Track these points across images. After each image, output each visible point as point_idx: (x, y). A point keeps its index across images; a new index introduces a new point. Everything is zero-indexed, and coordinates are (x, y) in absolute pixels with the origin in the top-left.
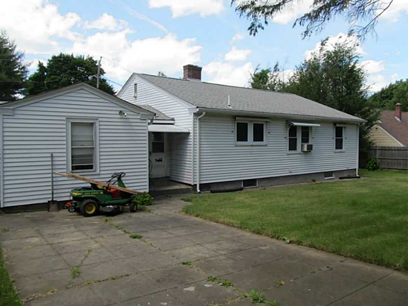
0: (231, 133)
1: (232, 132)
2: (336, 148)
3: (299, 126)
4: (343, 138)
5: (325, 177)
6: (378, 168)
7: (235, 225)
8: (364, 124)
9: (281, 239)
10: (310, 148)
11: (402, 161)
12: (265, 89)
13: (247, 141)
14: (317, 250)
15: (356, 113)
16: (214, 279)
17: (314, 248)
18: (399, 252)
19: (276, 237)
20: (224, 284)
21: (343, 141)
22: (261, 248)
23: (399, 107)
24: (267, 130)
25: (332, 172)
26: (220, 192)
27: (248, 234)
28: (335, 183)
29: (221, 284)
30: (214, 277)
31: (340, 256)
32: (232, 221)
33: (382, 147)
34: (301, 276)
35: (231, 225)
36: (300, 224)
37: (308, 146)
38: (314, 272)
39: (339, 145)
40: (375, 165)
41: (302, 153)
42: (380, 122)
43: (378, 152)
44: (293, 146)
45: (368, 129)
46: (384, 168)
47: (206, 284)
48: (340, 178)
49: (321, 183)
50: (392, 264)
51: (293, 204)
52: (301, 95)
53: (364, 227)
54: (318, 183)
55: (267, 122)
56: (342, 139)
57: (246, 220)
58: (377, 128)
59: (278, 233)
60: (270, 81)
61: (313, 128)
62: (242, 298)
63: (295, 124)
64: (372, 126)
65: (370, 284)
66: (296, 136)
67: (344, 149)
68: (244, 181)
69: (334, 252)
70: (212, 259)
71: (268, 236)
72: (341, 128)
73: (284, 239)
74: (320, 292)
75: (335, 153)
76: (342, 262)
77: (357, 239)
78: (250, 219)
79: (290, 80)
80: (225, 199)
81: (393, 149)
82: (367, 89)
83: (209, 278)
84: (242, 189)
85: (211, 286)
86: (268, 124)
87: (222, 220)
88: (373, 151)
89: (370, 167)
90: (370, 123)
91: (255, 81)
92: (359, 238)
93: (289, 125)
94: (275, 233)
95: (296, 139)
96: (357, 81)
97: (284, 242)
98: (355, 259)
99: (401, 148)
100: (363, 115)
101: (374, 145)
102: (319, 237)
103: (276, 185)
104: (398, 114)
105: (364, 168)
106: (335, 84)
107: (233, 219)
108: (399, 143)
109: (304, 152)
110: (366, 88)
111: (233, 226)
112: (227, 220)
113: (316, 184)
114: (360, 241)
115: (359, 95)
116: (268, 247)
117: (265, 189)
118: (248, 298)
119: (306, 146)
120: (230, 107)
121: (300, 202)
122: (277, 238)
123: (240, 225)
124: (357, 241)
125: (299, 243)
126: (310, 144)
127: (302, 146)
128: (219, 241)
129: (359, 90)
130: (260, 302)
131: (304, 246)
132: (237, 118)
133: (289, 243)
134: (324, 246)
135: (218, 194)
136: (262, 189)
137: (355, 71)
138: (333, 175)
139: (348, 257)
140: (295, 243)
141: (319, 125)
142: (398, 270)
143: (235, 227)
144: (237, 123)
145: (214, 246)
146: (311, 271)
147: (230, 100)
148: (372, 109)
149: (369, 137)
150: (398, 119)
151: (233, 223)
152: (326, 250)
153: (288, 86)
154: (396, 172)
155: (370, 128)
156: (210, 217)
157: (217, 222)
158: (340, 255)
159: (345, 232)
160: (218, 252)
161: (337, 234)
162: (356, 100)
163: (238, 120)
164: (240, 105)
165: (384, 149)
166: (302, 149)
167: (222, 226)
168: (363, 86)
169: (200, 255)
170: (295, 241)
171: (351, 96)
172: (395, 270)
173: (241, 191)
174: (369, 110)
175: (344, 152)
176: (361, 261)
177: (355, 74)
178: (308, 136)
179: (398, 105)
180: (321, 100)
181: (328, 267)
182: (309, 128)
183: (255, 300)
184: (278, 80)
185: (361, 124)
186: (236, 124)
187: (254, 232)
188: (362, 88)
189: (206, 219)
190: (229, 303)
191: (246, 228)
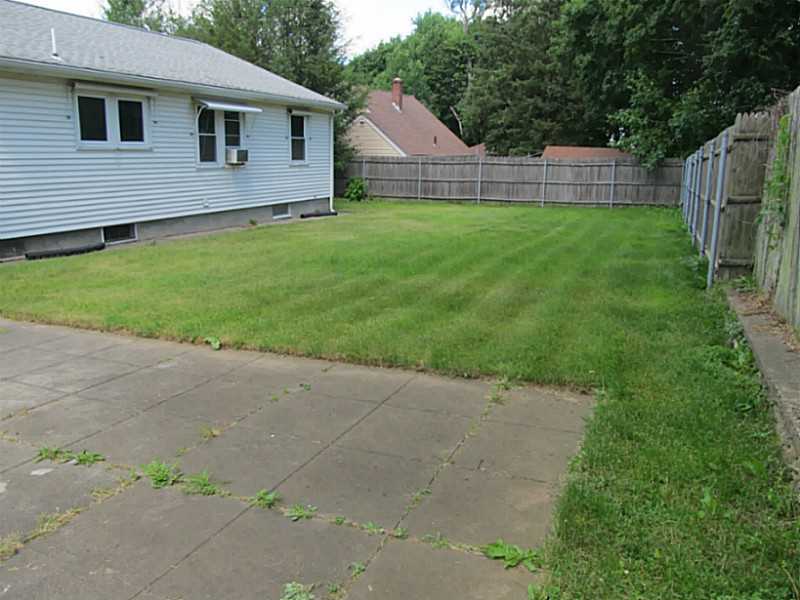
0: (65, 119)
1: (69, 117)
2: (293, 158)
3: (220, 111)
4: (305, 137)
5: (275, 214)
6: (366, 196)
7: (96, 326)
8: (342, 112)
9: (201, 343)
10: (243, 156)
11: (404, 183)
12: (138, 25)
13: (104, 138)
14: (274, 355)
15: (327, 91)
16: (56, 452)
17: (270, 351)
18: (421, 339)
19: (191, 339)
20: (81, 461)
21: (306, 143)
22: (161, 366)
23: (399, 85)
24: (149, 115)
25: (287, 204)
26: (48, 255)
27: (126, 342)
28: (292, 225)
29: (74, 461)
30: (54, 450)
31: (320, 361)
32: (86, 317)
33: (372, 158)
34: (252, 413)
35: (85, 325)
36: (237, 307)
37: (238, 152)
38: (276, 400)
39: (298, 151)
40: (360, 192)
41: (227, 166)
42: (368, 111)
43: (366, 167)
44: (208, 153)
45: (347, 123)
46: (375, 196)
47: (35, 469)
48: (302, 216)
49: (270, 227)
50: (412, 362)
51: (217, 270)
52: (219, 46)
53: (358, 303)
54: (263, 228)
55: (149, 98)
56: (303, 141)
57: (120, 312)
58: (362, 123)
59: (193, 330)
60: (149, 11)
61: (247, 115)
62: (130, 484)
63: (211, 105)
64: (354, 118)
65: (380, 405)
66: (213, 132)
67: (307, 161)
68: (106, 229)
69: (309, 355)
70: (46, 407)
71: (173, 339)
72: (301, 118)
73: (208, 343)
74: (293, 437)
75: (291, 167)
76: (326, 370)
77: (347, 325)
78: (128, 308)
79: (194, 13)
80: (64, 271)
81: (390, 161)
82: (346, 45)
83: (41, 455)
84: (101, 247)
85: (49, 470)
86: (152, 102)
87: (60, 317)
88: (356, 165)
89: (352, 195)
90: (351, 112)
91: (113, 8)
92: (351, 322)
93: (199, 108)
94: (188, 331)
95: (214, 138)
96: (327, 27)
97: (208, 347)
98: (349, 362)
99: (403, 158)
100: (339, 94)
101: (359, 154)
102: (276, 330)
103: (178, 234)
104: (398, 99)
105: (342, 196)
106: (288, 29)
107: (88, 312)
108: (400, 151)
109: (232, 164)
110: (343, 44)
111: (90, 327)
112: (73, 317)
113: (259, 228)
114: (353, 327)
115: (331, 56)
116: (175, 363)
117: (154, 244)
118: (143, 479)
119: (234, 152)
120: (59, 59)
121: (232, 265)
122: (193, 342)
123: (105, 324)
124: (348, 329)
125: (239, 346)
126: (243, 147)
127: (227, 152)
128: (60, 364)
129: (331, 45)
130: (172, 484)
131: (251, 350)
132: (77, 86)
133: (219, 349)
134: (289, 346)
135: (43, 260)
136: (147, 245)
137: (324, 6)
138: (290, 210)
139: (336, 360)
140: (229, 346)
141: (260, 110)
142: (422, 371)
143: (94, 329)
144: (80, 98)
145: (47, 379)
146: (271, 398)
147: (57, 42)
148: (355, 84)
149: (350, 140)
150: (398, 108)
151: (89, 322)
152: (293, 353)
153: (190, 25)
154: (396, 203)
155: (351, 121)
156: (28, 314)
157: (49, 323)
158: (320, 358)
159: (323, 315)
160: (57, 389)
161: (311, 319)
162: (326, 66)
163: (81, 90)
164: (82, 55)
165: (374, 161)
166: (227, 159)
167: (64, 331)
168: (339, 40)
169: (12, 403)
170: (231, 343)
171: (317, 57)
172: (419, 371)
173: (101, 252)
174: (349, 88)
175: (307, 166)
176: (360, 364)
177: (324, 14)
178: (237, 132)
179: (396, 82)
180: (260, 61)
181: (301, 385)
182: (241, 115)
183: (161, 481)
184: (167, 11)
185: (336, 112)
186: (77, 99)
187: (139, 335)
188: (337, 43)
189: (20, 319)
190: (100, 502)
191: (122, 328)
